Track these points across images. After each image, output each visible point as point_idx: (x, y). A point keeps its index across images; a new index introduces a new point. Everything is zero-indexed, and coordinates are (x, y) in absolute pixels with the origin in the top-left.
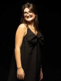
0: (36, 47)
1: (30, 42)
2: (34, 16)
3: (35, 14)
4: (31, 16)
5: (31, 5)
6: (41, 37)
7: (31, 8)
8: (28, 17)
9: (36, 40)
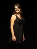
0: (21, 25)
1: (18, 23)
2: (20, 10)
3: (20, 9)
4: (18, 10)
5: (18, 5)
6: (23, 20)
7: (18, 6)
8: (17, 11)
9: (21, 21)
